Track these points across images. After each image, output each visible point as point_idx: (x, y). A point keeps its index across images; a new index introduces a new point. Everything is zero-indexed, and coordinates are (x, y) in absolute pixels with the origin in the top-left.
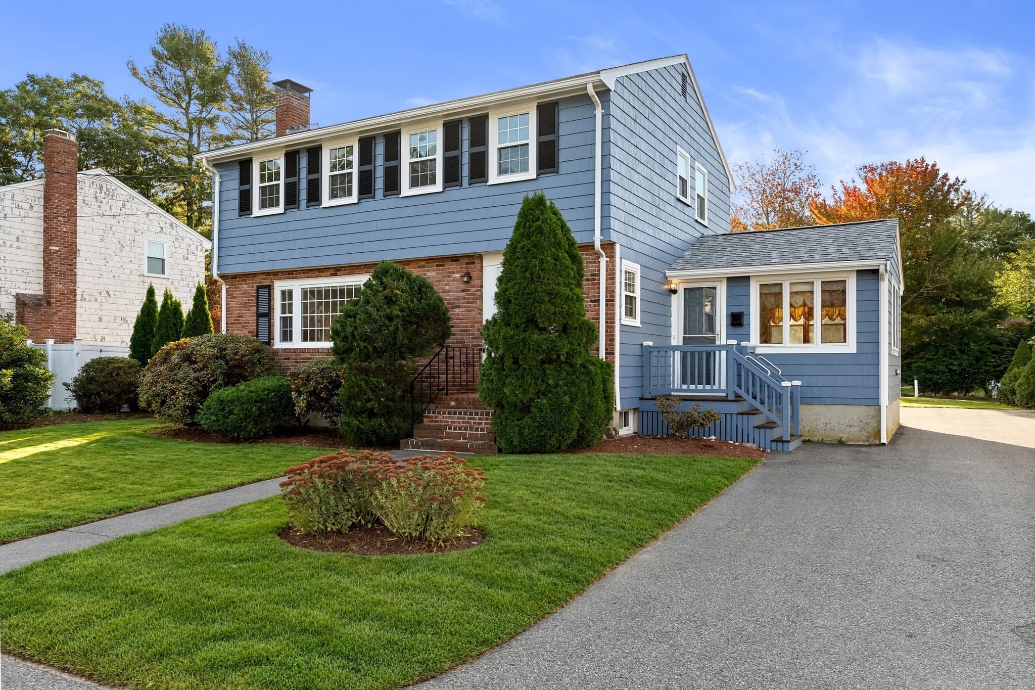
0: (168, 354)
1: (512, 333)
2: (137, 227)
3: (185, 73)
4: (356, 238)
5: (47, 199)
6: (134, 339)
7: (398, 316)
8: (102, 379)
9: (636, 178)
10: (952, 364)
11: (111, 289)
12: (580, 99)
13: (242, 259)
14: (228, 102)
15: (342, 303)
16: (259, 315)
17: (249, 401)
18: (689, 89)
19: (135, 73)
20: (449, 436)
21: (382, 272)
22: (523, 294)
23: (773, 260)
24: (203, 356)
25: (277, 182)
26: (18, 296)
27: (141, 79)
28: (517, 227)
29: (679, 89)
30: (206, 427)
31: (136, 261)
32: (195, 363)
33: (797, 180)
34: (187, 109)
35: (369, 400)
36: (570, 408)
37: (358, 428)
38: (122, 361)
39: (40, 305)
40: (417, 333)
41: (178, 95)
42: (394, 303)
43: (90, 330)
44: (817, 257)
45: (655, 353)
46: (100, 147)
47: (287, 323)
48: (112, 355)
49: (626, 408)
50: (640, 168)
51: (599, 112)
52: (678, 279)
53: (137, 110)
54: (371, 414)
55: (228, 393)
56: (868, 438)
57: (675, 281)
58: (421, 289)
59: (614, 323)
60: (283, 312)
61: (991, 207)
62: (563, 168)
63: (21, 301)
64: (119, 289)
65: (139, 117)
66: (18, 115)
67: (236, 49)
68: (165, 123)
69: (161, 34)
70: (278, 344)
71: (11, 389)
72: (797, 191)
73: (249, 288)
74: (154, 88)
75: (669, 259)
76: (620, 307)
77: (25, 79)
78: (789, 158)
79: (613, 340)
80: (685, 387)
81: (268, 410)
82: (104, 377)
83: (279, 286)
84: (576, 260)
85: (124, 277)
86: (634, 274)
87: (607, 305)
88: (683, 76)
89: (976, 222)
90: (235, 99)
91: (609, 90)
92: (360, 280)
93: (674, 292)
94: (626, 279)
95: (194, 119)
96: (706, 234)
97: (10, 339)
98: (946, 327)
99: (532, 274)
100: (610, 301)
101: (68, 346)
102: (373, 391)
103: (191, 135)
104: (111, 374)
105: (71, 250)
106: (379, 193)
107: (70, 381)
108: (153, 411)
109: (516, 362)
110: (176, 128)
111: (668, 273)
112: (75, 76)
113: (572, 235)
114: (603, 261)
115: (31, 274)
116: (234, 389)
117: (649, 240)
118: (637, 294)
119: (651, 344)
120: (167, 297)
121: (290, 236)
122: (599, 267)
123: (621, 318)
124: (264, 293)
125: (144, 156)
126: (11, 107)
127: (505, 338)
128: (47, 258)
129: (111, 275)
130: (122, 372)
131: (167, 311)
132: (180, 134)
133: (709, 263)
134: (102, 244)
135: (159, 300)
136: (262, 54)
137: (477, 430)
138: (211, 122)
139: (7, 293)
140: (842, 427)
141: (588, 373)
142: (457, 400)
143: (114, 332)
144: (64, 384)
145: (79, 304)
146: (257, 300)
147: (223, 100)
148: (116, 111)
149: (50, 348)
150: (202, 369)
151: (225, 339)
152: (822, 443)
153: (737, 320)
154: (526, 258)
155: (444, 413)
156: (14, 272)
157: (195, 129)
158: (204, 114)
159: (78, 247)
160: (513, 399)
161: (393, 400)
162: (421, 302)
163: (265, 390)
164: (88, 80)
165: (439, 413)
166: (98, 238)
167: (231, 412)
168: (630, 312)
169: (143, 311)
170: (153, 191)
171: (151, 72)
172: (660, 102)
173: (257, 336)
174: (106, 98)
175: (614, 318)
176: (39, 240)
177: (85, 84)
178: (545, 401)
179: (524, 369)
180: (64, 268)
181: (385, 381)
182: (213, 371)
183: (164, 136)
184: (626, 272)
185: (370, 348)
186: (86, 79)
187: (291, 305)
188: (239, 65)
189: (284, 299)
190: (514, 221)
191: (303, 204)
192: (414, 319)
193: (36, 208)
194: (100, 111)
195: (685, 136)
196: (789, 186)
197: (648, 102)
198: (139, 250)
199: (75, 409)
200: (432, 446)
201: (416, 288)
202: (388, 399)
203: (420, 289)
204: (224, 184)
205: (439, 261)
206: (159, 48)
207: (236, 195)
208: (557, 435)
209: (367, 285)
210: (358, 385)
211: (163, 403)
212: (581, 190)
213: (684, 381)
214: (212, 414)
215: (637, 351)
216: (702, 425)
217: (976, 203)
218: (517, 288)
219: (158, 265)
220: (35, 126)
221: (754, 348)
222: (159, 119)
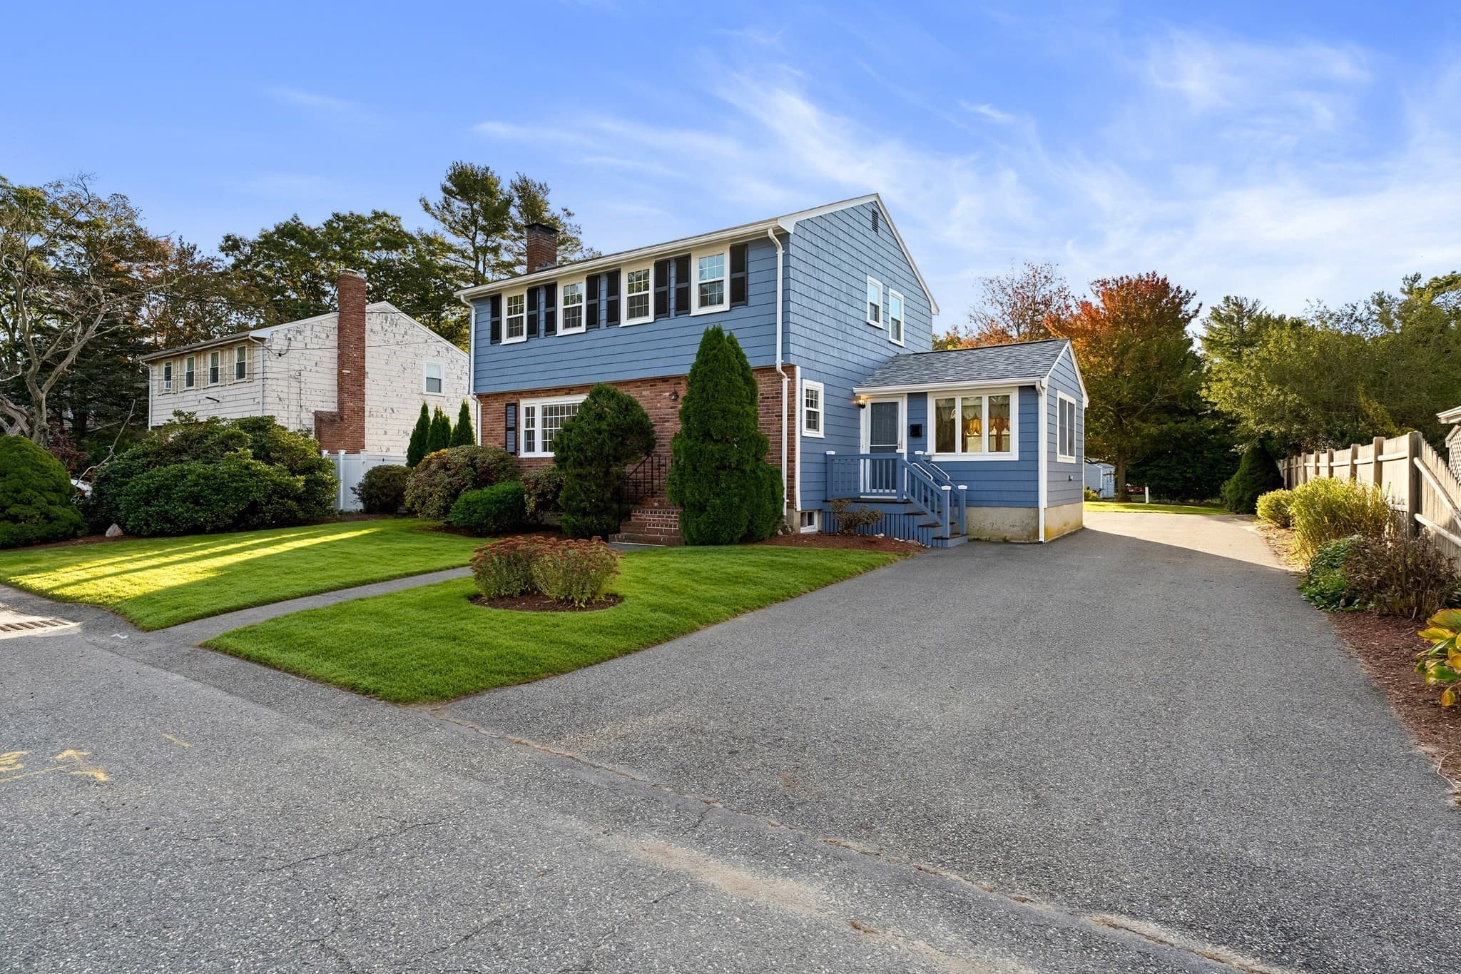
0: (429, 462)
1: (691, 444)
2: (417, 352)
3: (472, 206)
4: (585, 362)
5: (341, 329)
6: (410, 450)
7: (605, 430)
8: (381, 484)
9: (819, 307)
10: (1185, 472)
11: (395, 406)
12: (762, 241)
13: (493, 381)
14: (511, 231)
15: (562, 419)
16: (508, 429)
17: (491, 502)
18: (880, 223)
19: (427, 208)
20: (649, 531)
21: (598, 392)
22: (701, 411)
23: (947, 378)
24: (456, 464)
25: (521, 315)
26: (316, 413)
27: (433, 213)
28: (698, 355)
29: (870, 225)
30: (455, 524)
31: (416, 381)
32: (449, 469)
33: (1048, 293)
34: (473, 239)
35: (583, 501)
36: (739, 507)
37: (575, 525)
38: (398, 468)
39: (335, 420)
40: (622, 444)
41: (466, 228)
42: (603, 419)
43: (376, 443)
44: (984, 375)
45: (837, 461)
46: (397, 277)
47: (530, 435)
48: (390, 464)
49: (809, 508)
50: (823, 298)
51: (780, 253)
52: (866, 395)
53: (429, 241)
54: (585, 513)
55: (473, 495)
56: (1029, 536)
57: (863, 397)
58: (629, 406)
59: (794, 434)
60: (527, 426)
61: (1264, 314)
62: (752, 300)
63: (319, 418)
64: (401, 405)
65: (431, 248)
66: (325, 249)
67: (518, 183)
68: (455, 252)
69: (450, 172)
70: (523, 454)
71: (303, 492)
72: (1047, 303)
73: (498, 406)
74: (444, 221)
75: (858, 377)
76: (801, 421)
77: (331, 217)
78: (1039, 271)
79: (794, 450)
80: (874, 491)
81: (505, 509)
82: (383, 482)
83: (524, 404)
84: (750, 382)
85: (406, 396)
86: (817, 392)
87: (788, 419)
88: (874, 213)
89: (1246, 329)
90: (516, 228)
91: (789, 234)
92: (580, 399)
93: (863, 406)
94: (807, 396)
95: (479, 248)
96: (901, 353)
97: (304, 451)
98: (1178, 435)
99: (708, 394)
100: (791, 416)
101: (356, 456)
102: (585, 493)
103: (477, 263)
104: (388, 480)
105: (361, 373)
106: (603, 324)
107: (356, 486)
108: (416, 512)
109: (695, 469)
110: (464, 257)
111: (856, 390)
112: (375, 213)
113: (748, 360)
114: (785, 381)
115: (327, 394)
116: (479, 492)
117: (833, 362)
118: (821, 409)
119: (833, 453)
120: (438, 413)
121: (531, 360)
122: (782, 386)
123: (802, 430)
124: (511, 409)
125: (435, 283)
126: (320, 242)
127: (685, 449)
128: (340, 380)
129: (395, 394)
130: (397, 478)
131: (437, 426)
132: (467, 262)
133: (892, 381)
134: (386, 367)
135: (431, 416)
136: (541, 187)
137: (671, 526)
138: (495, 250)
139: (308, 411)
140: (1007, 527)
141: (757, 478)
142: (659, 501)
143: (398, 444)
144: (352, 488)
145: (367, 419)
146: (506, 416)
147: (506, 229)
148: (411, 243)
149: (342, 458)
150: (454, 475)
151: (477, 450)
152: (989, 541)
153: (916, 431)
154: (703, 381)
155: (647, 512)
156: (313, 393)
157: (481, 256)
158: (489, 243)
159: (367, 370)
160: (691, 499)
161: (602, 501)
162: (625, 419)
163: (504, 492)
164: (387, 216)
165: (643, 512)
166: (384, 362)
167: (475, 511)
168: (812, 424)
169: (417, 425)
170: (443, 315)
171: (441, 207)
172: (847, 239)
173: (506, 447)
174: (402, 231)
175: (794, 431)
176: (334, 365)
177: (384, 219)
178: (718, 501)
179: (701, 474)
180: (355, 389)
181: (596, 485)
182: (464, 477)
183: (453, 264)
184: (807, 390)
185: (582, 457)
186: (385, 215)
187: (533, 420)
188: (520, 197)
189: (528, 415)
190: (696, 349)
191: (542, 333)
192: (619, 433)
193: (331, 337)
194: (396, 243)
195: (877, 267)
196: (1039, 299)
197: (833, 240)
198: (418, 372)
199: (361, 510)
200: (633, 540)
201: (624, 406)
202: (598, 500)
203: (627, 407)
204: (480, 316)
205: (652, 382)
206: (449, 184)
207: (488, 326)
208: (728, 530)
209: (584, 404)
210: (574, 489)
211: (423, 503)
212: (766, 320)
213: (873, 486)
214: (460, 513)
215: (821, 459)
216: (866, 523)
217: (1247, 309)
218: (695, 406)
219: (435, 384)
220: (340, 259)
221: (930, 456)
222: (450, 249)
